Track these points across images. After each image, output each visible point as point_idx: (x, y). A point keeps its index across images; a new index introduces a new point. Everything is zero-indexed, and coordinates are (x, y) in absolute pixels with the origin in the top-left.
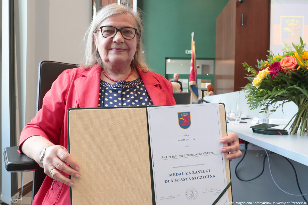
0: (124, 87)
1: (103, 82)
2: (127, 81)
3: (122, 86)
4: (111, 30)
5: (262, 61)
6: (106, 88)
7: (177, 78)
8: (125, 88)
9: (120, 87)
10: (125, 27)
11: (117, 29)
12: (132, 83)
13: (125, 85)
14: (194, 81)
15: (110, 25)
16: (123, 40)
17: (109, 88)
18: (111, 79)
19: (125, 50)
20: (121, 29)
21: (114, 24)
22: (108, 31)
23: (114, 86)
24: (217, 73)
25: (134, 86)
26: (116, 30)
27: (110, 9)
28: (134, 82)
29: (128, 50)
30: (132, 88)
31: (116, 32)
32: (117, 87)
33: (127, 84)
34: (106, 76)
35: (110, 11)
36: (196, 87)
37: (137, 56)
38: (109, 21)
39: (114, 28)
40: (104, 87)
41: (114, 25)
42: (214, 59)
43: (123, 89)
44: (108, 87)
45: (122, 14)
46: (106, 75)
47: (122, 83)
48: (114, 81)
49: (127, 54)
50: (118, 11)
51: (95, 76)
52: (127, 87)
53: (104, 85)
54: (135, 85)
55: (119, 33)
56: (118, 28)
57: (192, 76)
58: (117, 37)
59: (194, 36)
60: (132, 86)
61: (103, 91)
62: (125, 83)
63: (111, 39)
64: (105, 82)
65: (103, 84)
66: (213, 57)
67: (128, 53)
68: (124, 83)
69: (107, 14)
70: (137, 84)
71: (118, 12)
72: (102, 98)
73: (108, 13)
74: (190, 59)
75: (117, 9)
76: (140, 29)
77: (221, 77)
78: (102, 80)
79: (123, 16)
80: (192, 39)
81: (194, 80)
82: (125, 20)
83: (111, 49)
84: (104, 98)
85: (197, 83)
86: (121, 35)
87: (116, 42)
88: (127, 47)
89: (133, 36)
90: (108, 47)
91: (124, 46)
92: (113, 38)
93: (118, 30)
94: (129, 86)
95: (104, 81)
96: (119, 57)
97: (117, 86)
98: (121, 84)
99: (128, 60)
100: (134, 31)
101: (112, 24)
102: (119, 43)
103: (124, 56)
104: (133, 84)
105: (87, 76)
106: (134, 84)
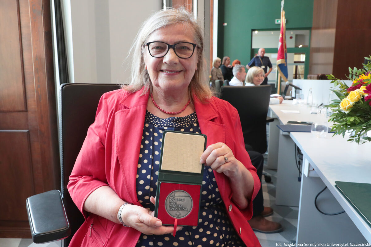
0: (177, 126)
1: (150, 115)
2: (182, 118)
3: (175, 125)
4: (161, 47)
5: (355, 69)
6: (155, 126)
7: (262, 53)
8: (179, 127)
9: (172, 127)
10: (180, 42)
11: (169, 45)
12: (188, 118)
13: (179, 123)
14: (282, 60)
15: (160, 41)
16: (177, 60)
17: (159, 126)
18: (162, 110)
19: (181, 71)
20: (175, 45)
21: (164, 38)
22: (157, 48)
23: (165, 125)
24: (314, 45)
25: (190, 123)
26: (167, 46)
27: (161, 18)
28: (191, 117)
29: (185, 71)
30: (187, 127)
31: (167, 49)
32: (169, 127)
33: (182, 121)
34: (156, 106)
35: (160, 21)
36: (285, 65)
37: (198, 76)
38: (159, 35)
39: (166, 44)
40: (152, 123)
41: (165, 41)
42: (310, 29)
43: (176, 128)
44: (157, 124)
45: (175, 25)
46: (155, 104)
47: (175, 120)
48: (165, 112)
49: (183, 77)
50: (170, 20)
51: (140, 109)
52: (181, 125)
53: (152, 121)
54: (192, 122)
55: (171, 51)
56: (171, 44)
57: (281, 54)
58: (169, 56)
59: (284, 5)
60: (189, 123)
61: (151, 130)
62: (180, 120)
63: (161, 59)
64: (153, 116)
65: (151, 119)
66: (309, 26)
67: (184, 75)
68: (178, 120)
69: (156, 24)
70: (194, 120)
71: (170, 23)
72: (151, 140)
73: (158, 24)
74: (279, 29)
75: (170, 18)
76: (202, 42)
77: (318, 50)
78: (149, 113)
79: (178, 26)
80: (282, 8)
81: (283, 58)
82: (179, 33)
83: (162, 71)
84: (153, 141)
85: (286, 61)
86: (175, 54)
87: (167, 63)
88: (184, 68)
89: (191, 52)
90: (157, 67)
91: (179, 68)
92: (163, 57)
93: (170, 47)
94: (184, 123)
95: (152, 114)
96: (172, 82)
97: (168, 124)
98: (173, 121)
99: (184, 86)
100: (192, 47)
101: (162, 39)
102: (171, 64)
103: (178, 81)
104: (189, 121)
105: (129, 107)
106: (191, 120)
